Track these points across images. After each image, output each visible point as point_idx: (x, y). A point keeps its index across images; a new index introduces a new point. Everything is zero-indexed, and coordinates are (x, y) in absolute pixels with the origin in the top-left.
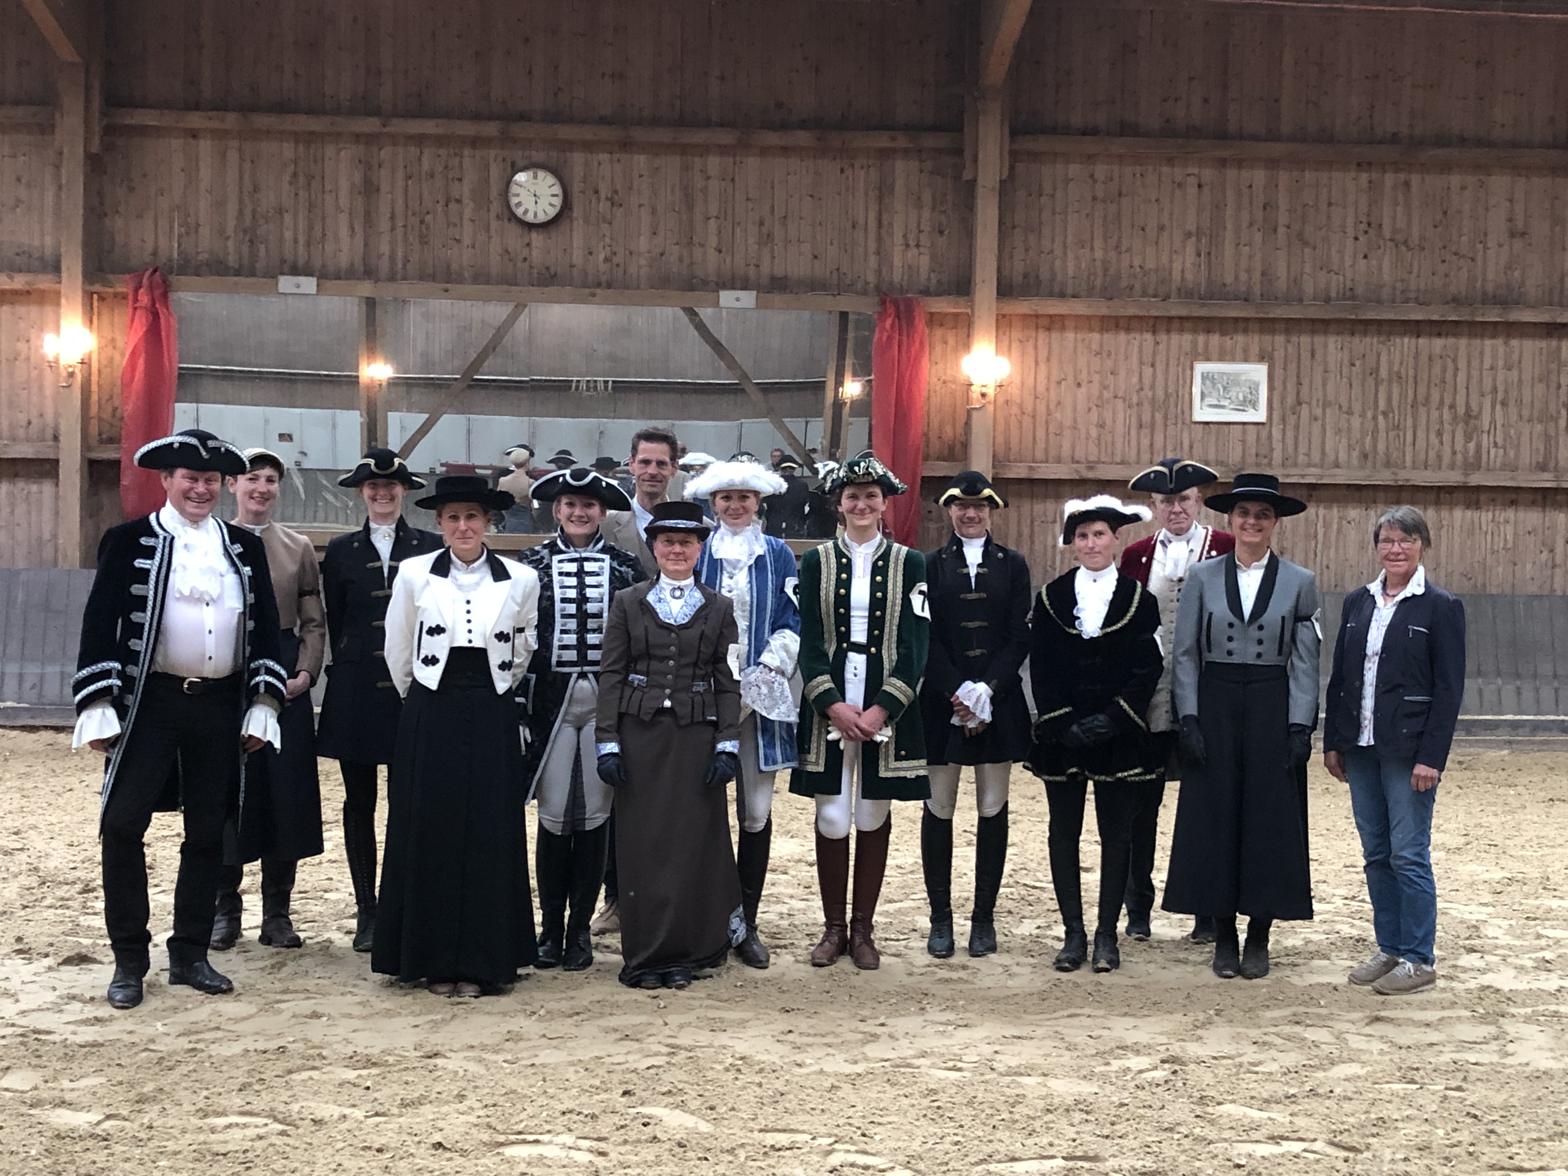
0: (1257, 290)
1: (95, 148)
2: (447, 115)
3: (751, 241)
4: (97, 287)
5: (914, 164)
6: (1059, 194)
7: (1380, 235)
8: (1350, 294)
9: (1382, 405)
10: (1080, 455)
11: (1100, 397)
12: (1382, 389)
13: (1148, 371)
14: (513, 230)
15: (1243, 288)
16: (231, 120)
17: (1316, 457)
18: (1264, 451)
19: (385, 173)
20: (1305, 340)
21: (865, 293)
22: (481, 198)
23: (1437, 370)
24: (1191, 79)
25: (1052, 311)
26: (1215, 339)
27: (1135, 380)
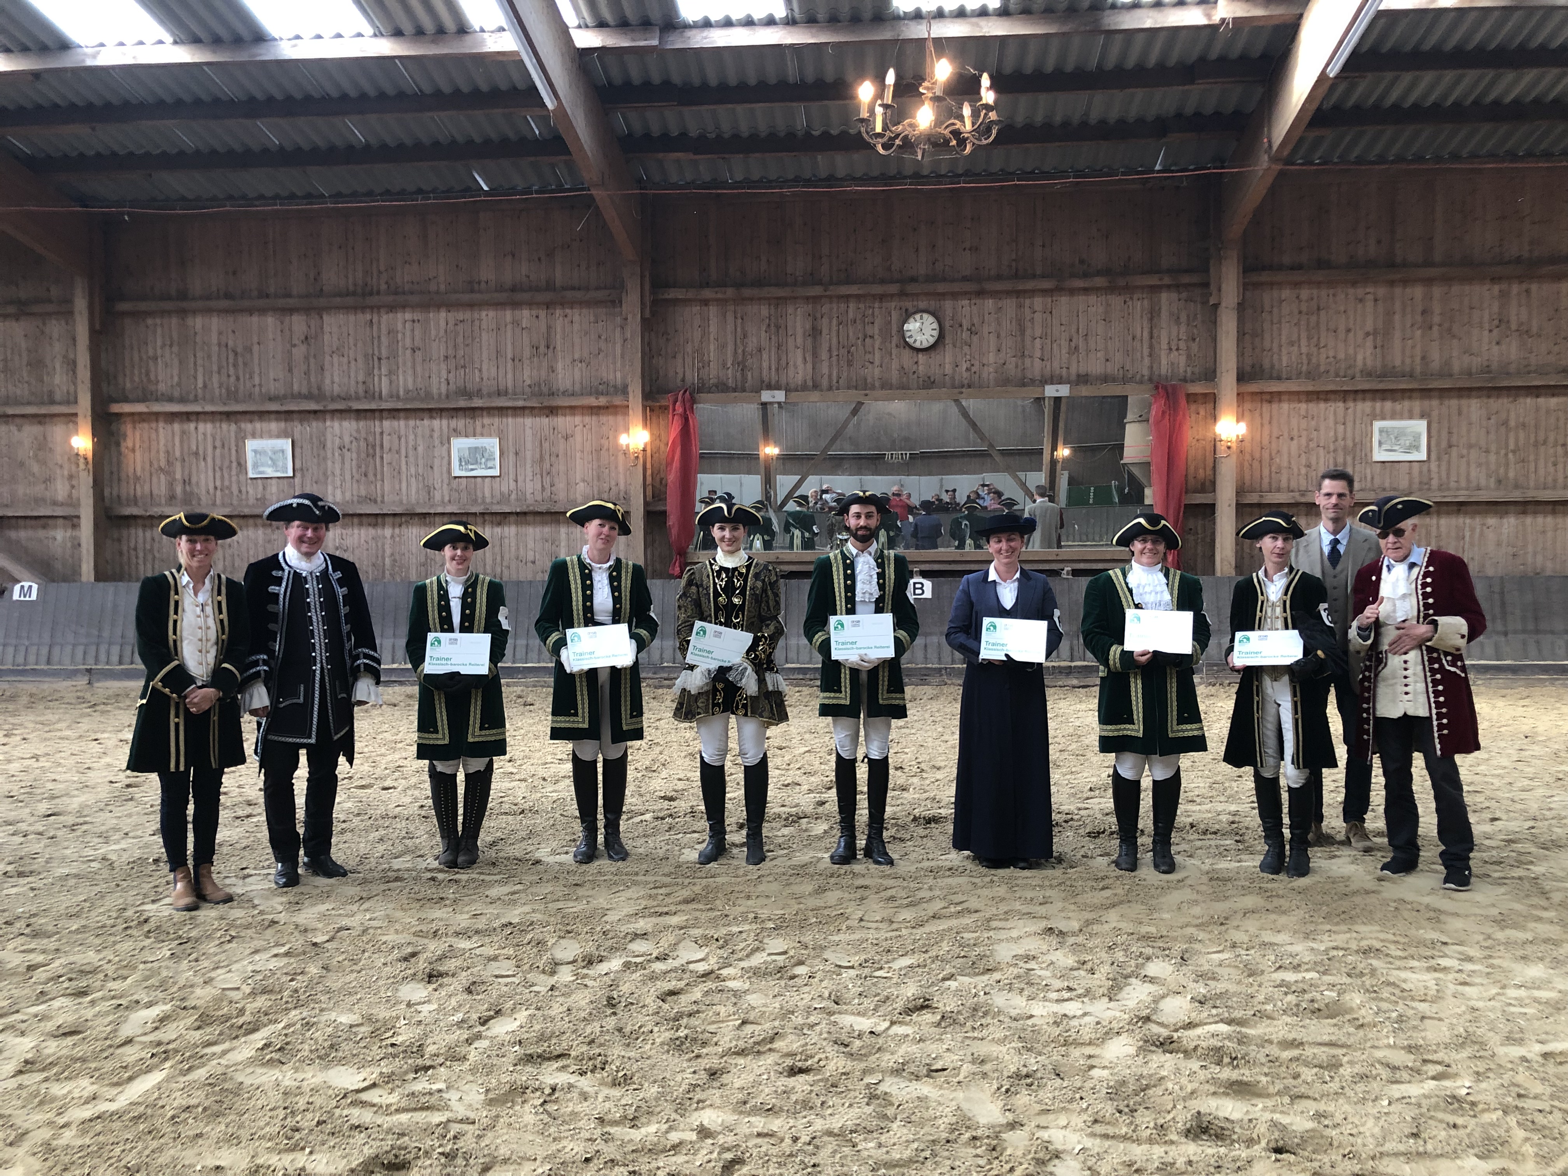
0: (1418, 369)
1: (647, 314)
2: (864, 282)
3: (1064, 351)
4: (650, 403)
5: (1174, 296)
6: (1275, 310)
7: (1509, 328)
8: (1487, 369)
9: (1512, 446)
10: (1293, 485)
11: (1307, 446)
12: (1512, 436)
13: (1341, 428)
14: (907, 352)
15: (1408, 369)
16: (730, 292)
17: (1463, 484)
18: (1425, 480)
19: (825, 321)
20: (1454, 402)
21: (1141, 382)
22: (886, 334)
23: (1552, 420)
24: (1368, 228)
25: (1275, 389)
26: (1388, 405)
27: (1332, 434)
